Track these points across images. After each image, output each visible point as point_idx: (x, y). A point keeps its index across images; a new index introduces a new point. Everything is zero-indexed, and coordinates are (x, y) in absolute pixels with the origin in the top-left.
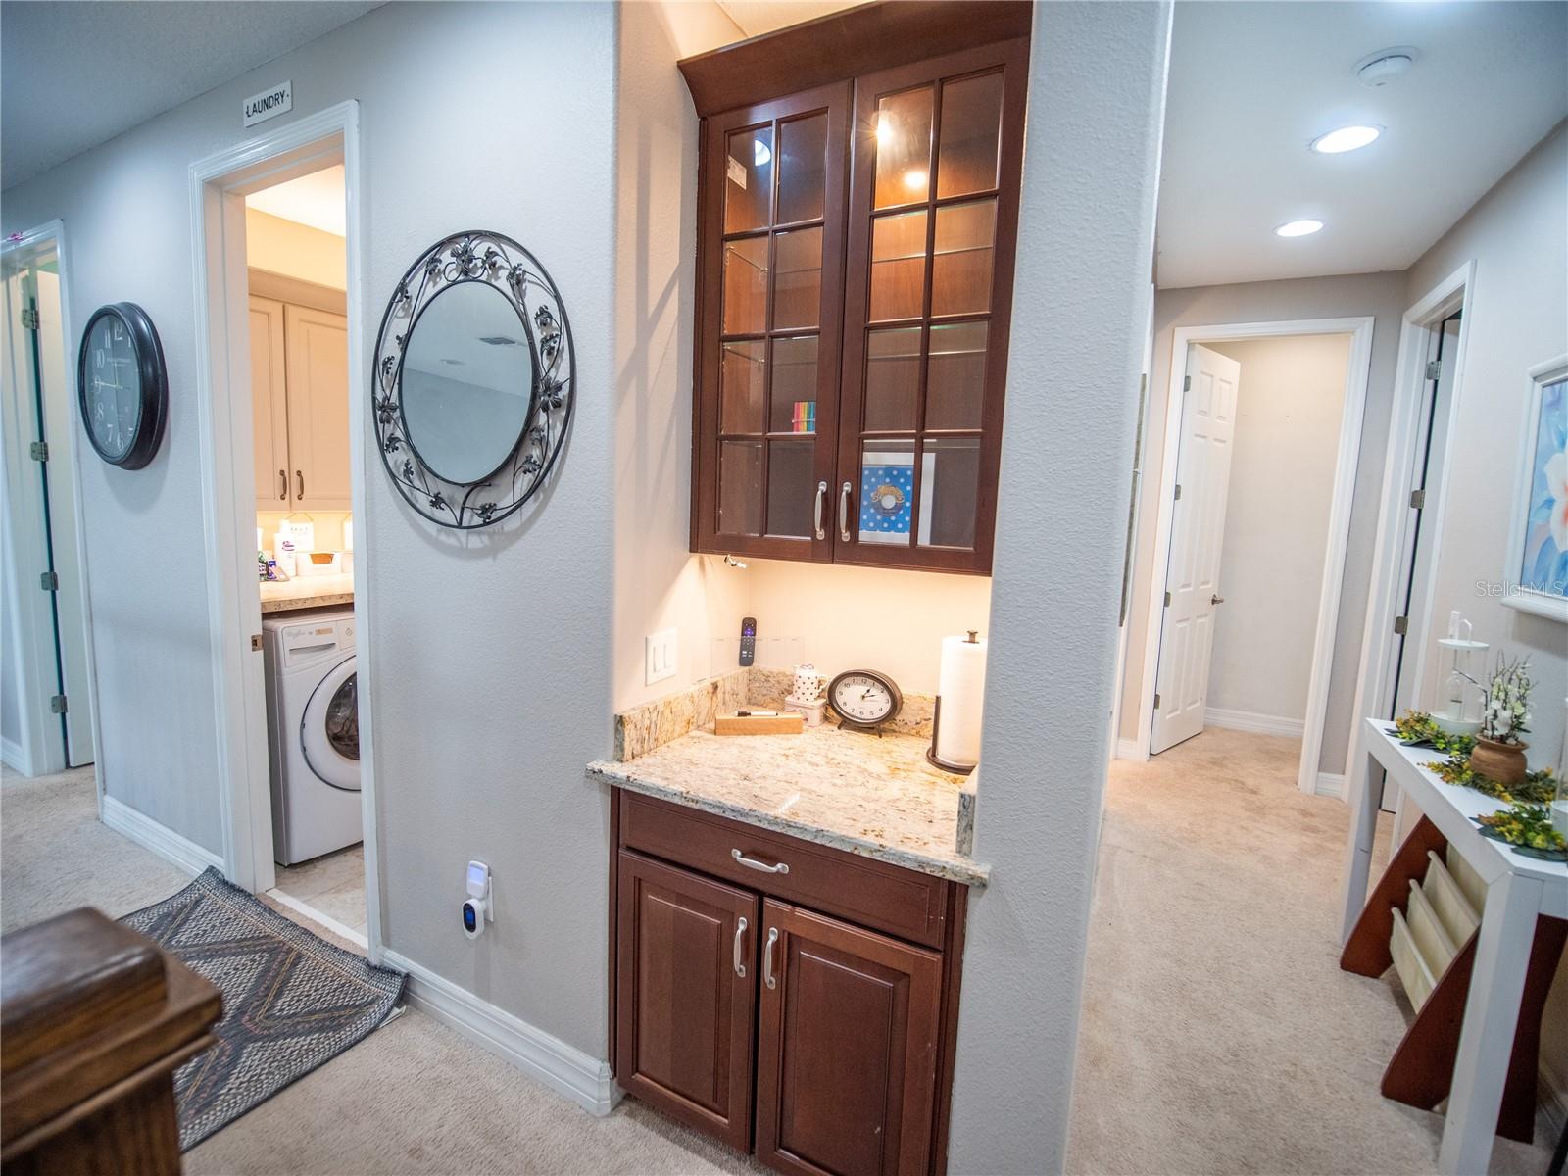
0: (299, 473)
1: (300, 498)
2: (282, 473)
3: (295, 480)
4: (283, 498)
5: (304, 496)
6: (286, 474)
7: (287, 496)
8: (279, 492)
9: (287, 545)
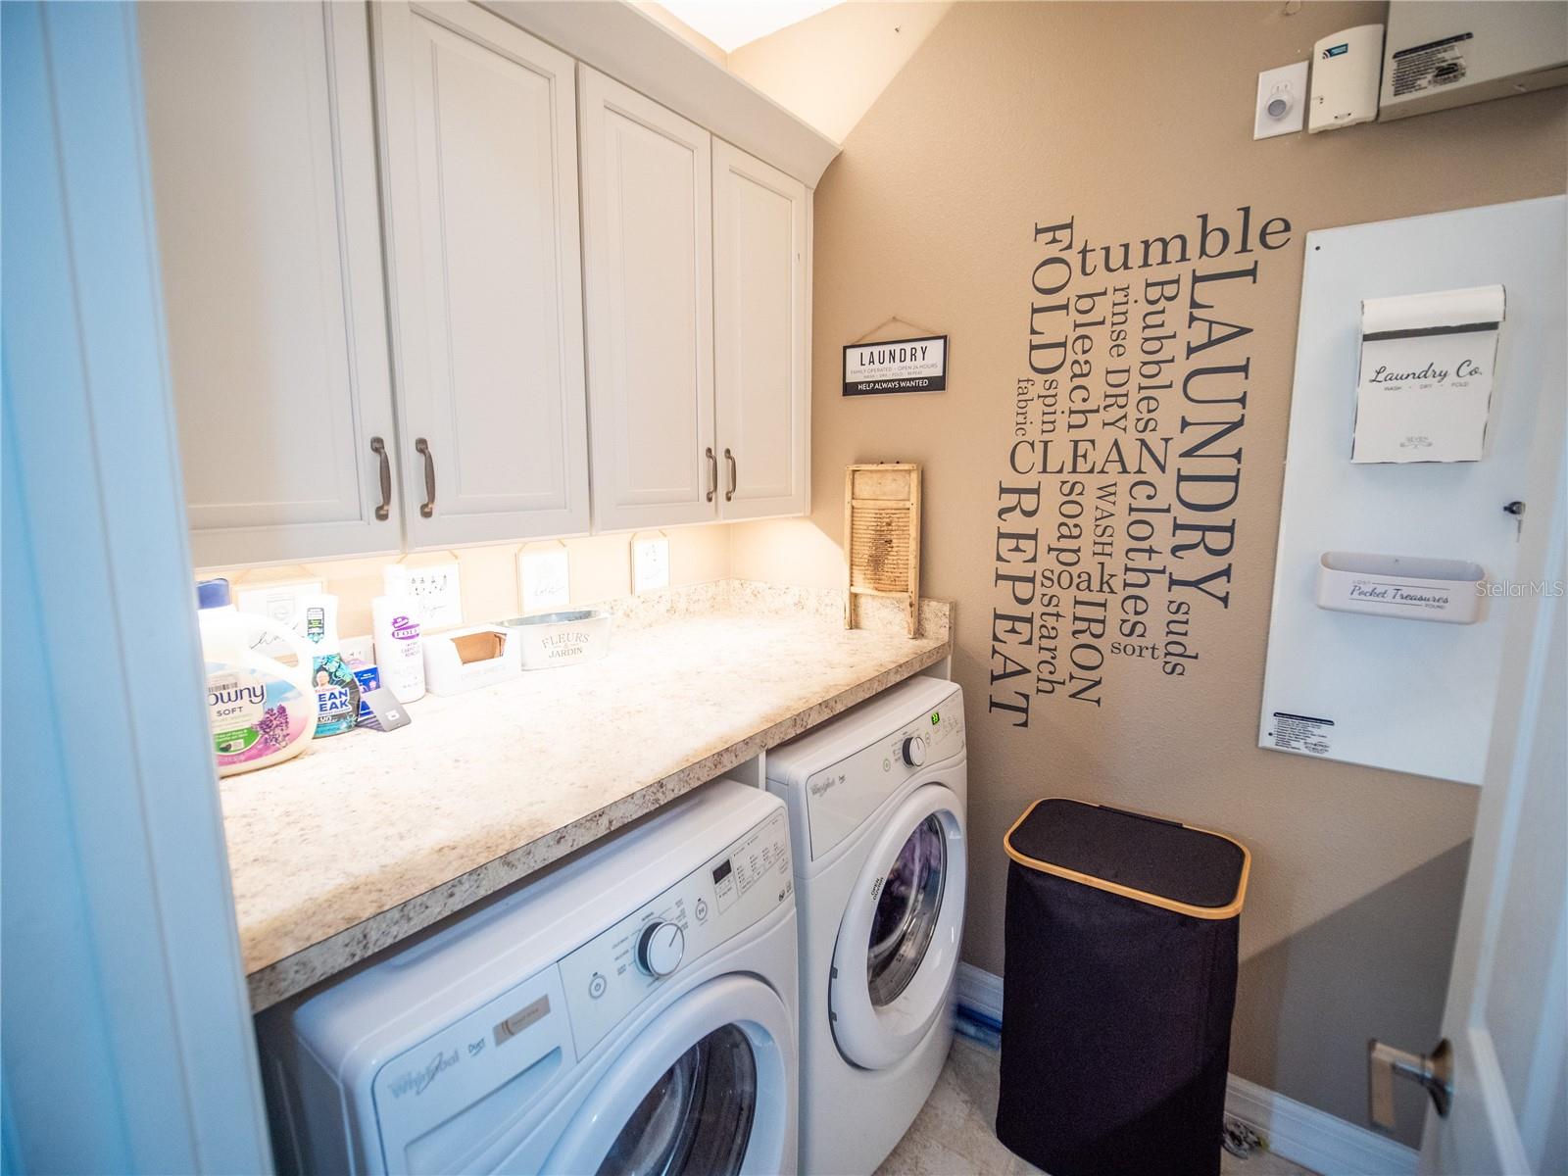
0: (422, 446)
1: (426, 513)
2: (377, 445)
3: (412, 462)
4: (381, 514)
5: (437, 507)
6: (389, 449)
7: (393, 509)
8: (372, 497)
9: (403, 628)
